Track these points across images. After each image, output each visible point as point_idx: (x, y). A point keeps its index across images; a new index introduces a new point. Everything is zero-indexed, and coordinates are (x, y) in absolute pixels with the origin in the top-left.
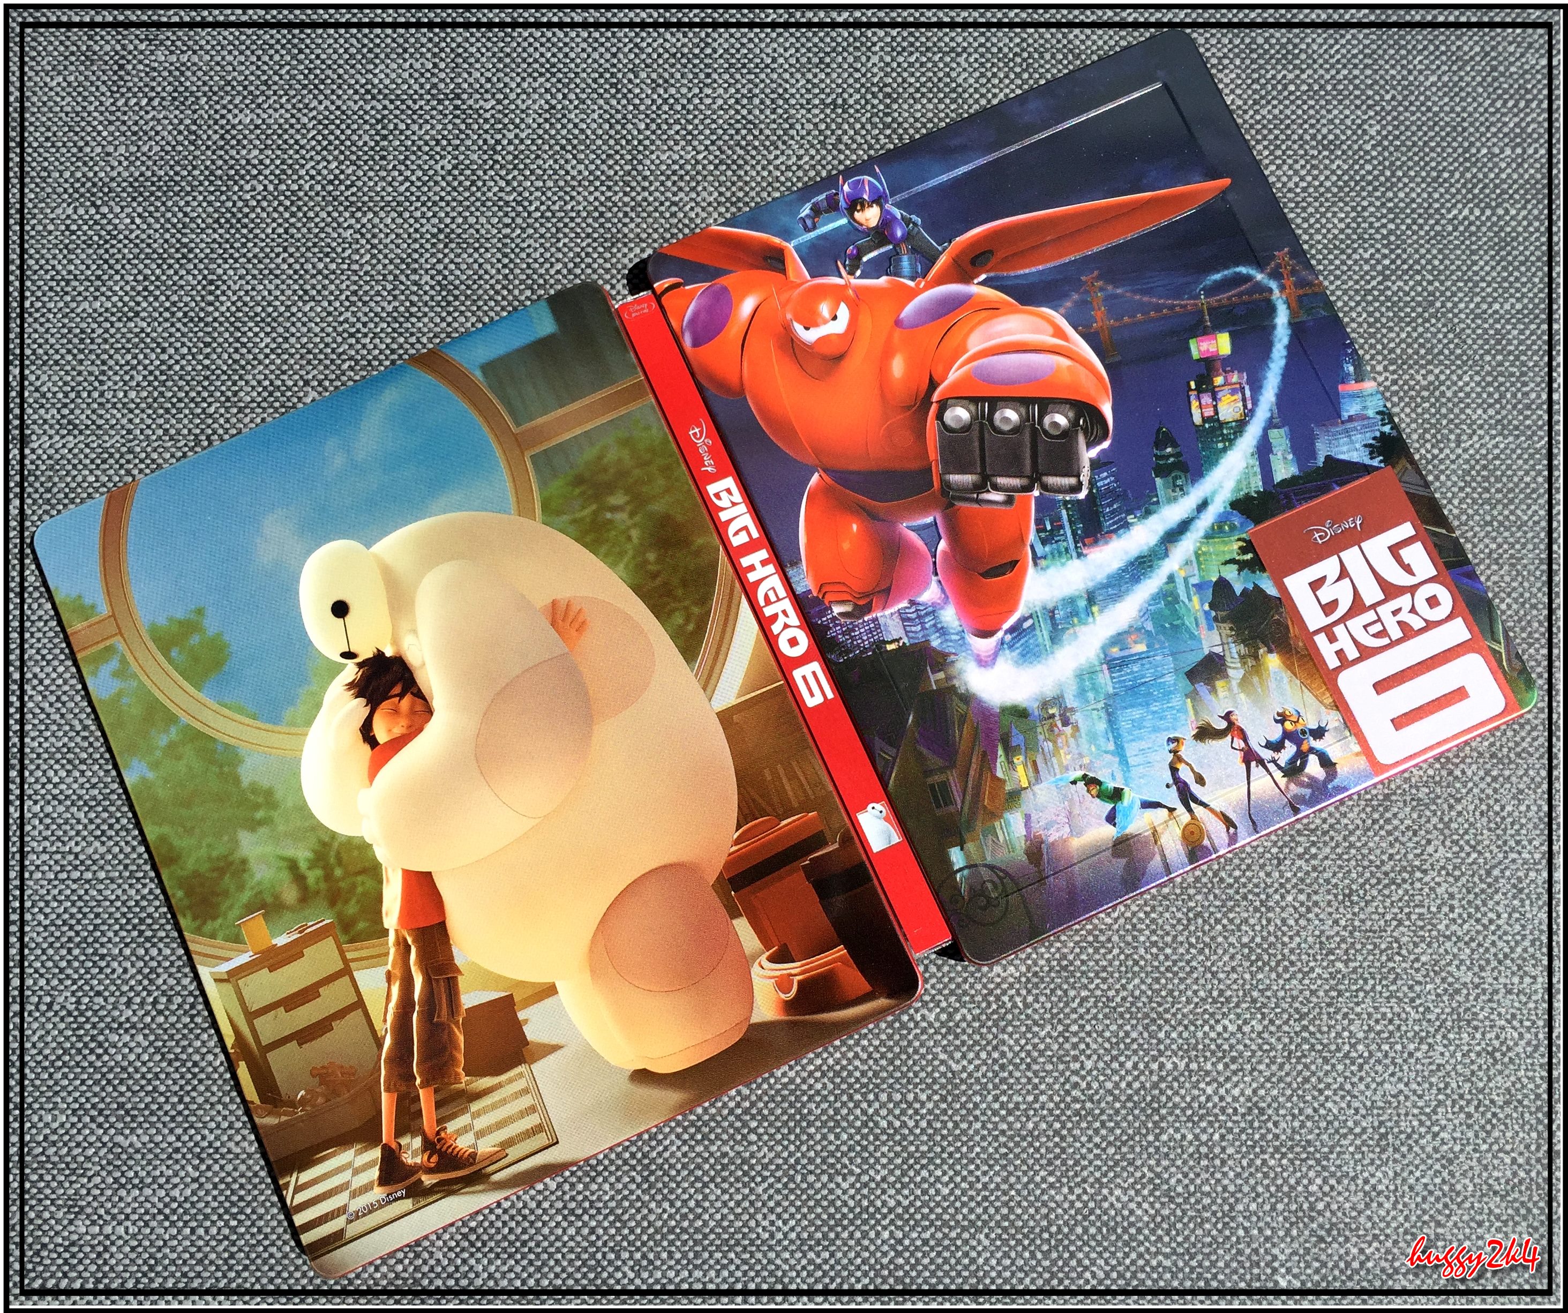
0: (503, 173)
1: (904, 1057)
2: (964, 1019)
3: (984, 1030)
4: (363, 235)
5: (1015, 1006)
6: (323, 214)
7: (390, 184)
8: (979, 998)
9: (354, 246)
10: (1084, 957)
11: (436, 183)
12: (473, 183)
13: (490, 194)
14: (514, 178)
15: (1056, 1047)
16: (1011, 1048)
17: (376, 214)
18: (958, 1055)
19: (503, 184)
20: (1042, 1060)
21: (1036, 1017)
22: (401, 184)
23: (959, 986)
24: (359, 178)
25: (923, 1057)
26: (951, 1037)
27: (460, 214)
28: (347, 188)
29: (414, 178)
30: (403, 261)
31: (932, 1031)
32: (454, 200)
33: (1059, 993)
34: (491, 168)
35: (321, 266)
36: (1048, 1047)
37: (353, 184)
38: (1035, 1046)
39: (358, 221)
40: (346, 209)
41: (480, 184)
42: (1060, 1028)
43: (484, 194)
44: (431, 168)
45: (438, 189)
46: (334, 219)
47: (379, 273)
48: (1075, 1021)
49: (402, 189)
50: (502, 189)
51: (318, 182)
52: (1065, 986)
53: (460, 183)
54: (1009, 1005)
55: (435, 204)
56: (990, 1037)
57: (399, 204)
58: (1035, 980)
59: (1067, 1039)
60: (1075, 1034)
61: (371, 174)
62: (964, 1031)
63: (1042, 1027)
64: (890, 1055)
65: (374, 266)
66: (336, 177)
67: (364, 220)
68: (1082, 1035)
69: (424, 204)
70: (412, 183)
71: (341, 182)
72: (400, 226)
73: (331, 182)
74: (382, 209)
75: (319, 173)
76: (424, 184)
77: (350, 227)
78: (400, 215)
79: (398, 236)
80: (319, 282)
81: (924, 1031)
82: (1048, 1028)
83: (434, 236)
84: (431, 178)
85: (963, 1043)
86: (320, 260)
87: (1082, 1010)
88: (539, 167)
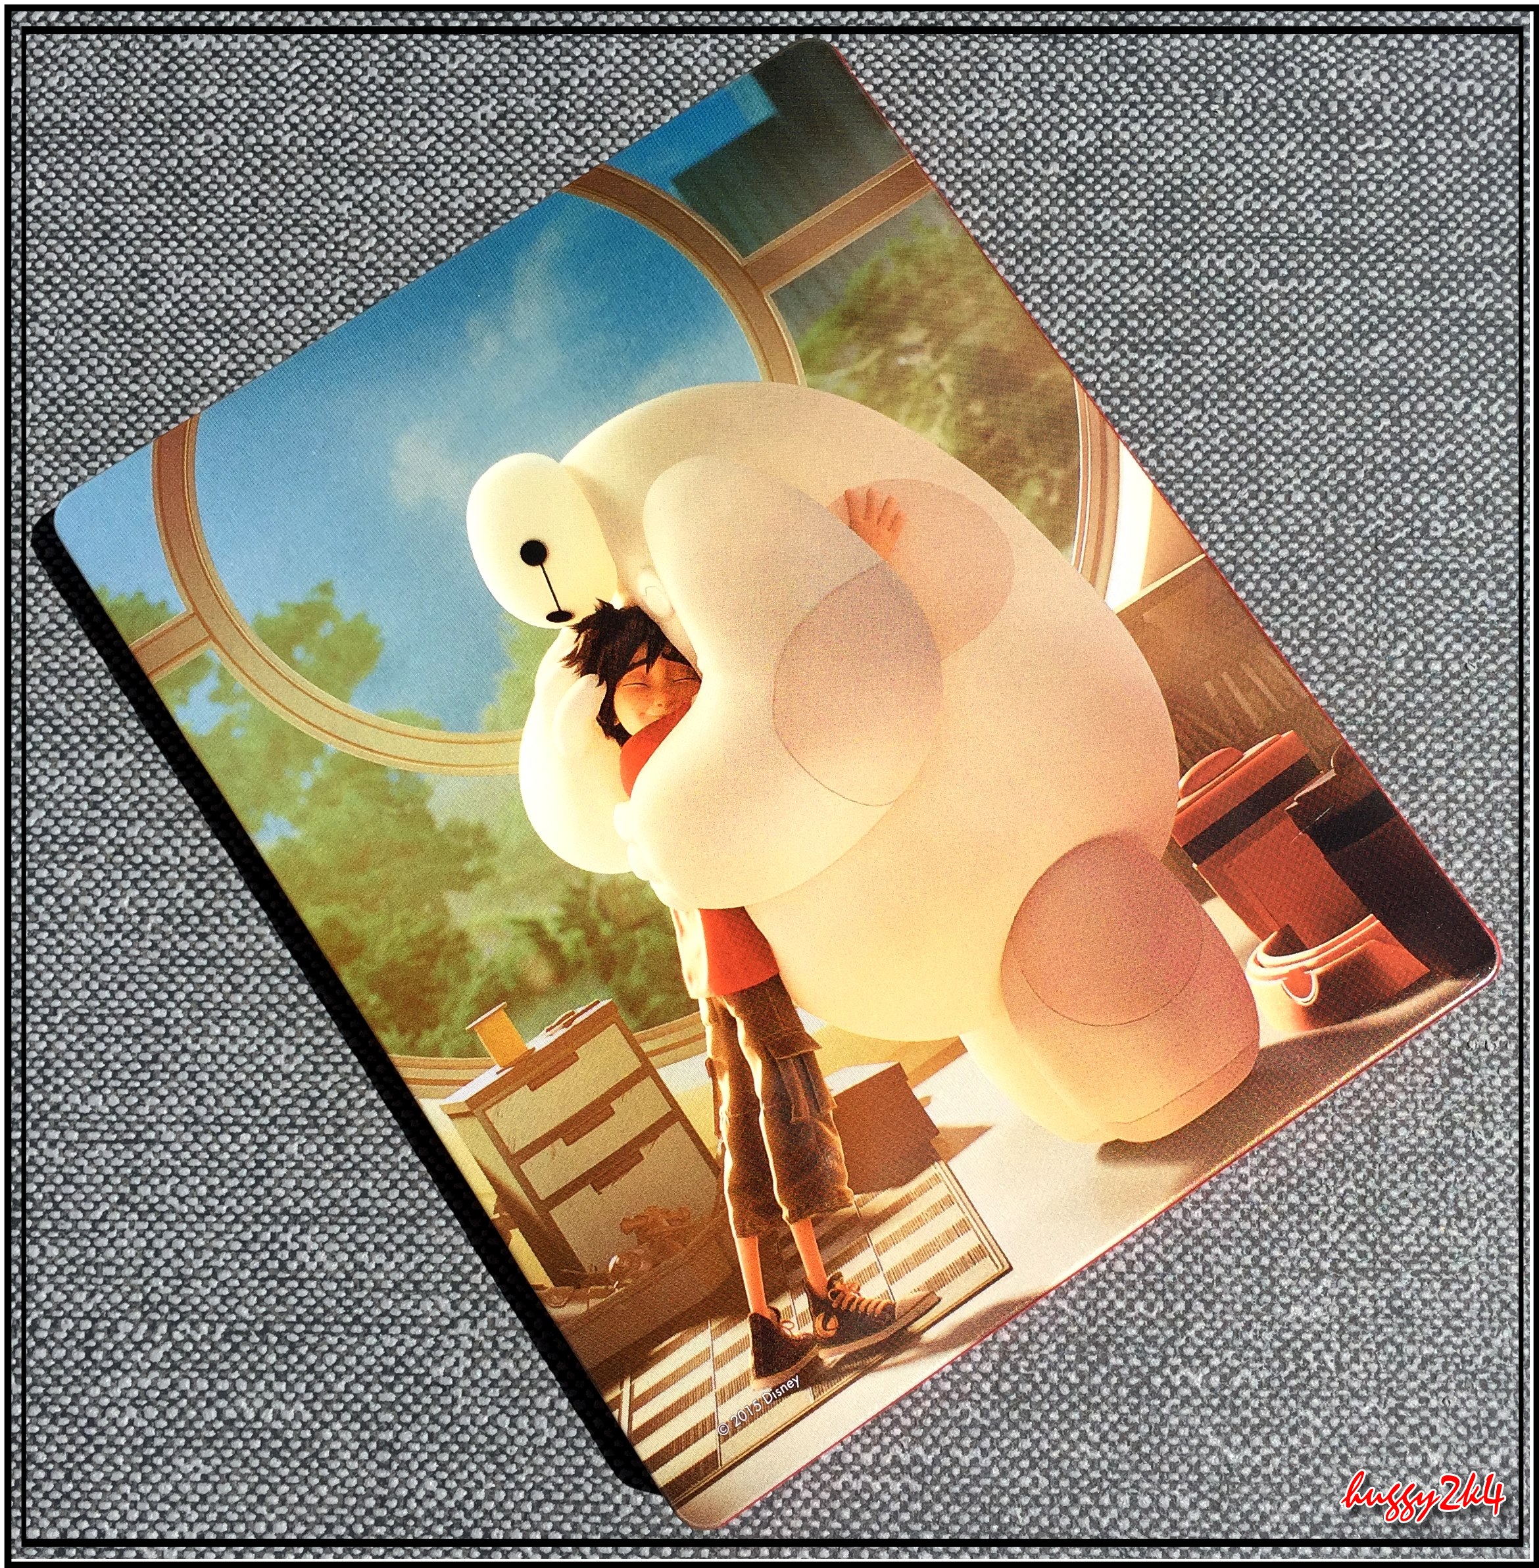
0: (571, 126)
1: (1155, 1440)
2: (1246, 1385)
3: (1277, 1403)
4: (366, 211)
5: (1323, 1367)
6: (309, 180)
7: (407, 138)
8: (1269, 1354)
9: (353, 226)
10: (1427, 1295)
11: (474, 138)
12: (528, 139)
13: (553, 156)
14: (588, 133)
15: (1384, 1430)
16: (1317, 1431)
17: (385, 180)
18: (1237, 1440)
19: (571, 141)
20: (1364, 1450)
21: (1356, 1384)
22: (423, 138)
23: (1237, 1334)
24: (362, 130)
25: (1185, 1441)
26: (1226, 1413)
27: (508, 183)
28: (345, 143)
29: (442, 131)
30: (423, 249)
31: (1197, 1402)
32: (500, 163)
33: (1391, 1349)
34: (554, 118)
35: (304, 253)
36: (1373, 1432)
37: (352, 138)
38: (1354, 1429)
39: (359, 190)
40: (342, 173)
41: (538, 141)
42: (1392, 1402)
43: (543, 155)
44: (466, 116)
45: (476, 147)
46: (325, 187)
47: (388, 265)
48: (1413, 1392)
49: (424, 145)
50: (569, 150)
51: (303, 134)
52: (1399, 1339)
53: (509, 140)
54: (1314, 1365)
55: (472, 168)
56: (1286, 1413)
57: (420, 167)
58: (1354, 1328)
59: (1402, 1420)
60: (1413, 1411)
61: (380, 123)
62: (1246, 1403)
63: (1365, 1400)
64: (1134, 1437)
65: (381, 256)
66: (329, 127)
67: (369, 189)
68: (1426, 1413)
69: (455, 168)
70: (439, 137)
71: (336, 134)
72: (421, 199)
73: (321, 134)
74: (395, 173)
75: (304, 120)
76: (457, 139)
77: (348, 198)
78: (421, 183)
79: (417, 212)
80: (301, 276)
81: (1186, 1401)
82: (1374, 1402)
83: (469, 214)
84: (466, 131)
85: (1245, 1420)
86: (303, 244)
87: (1425, 1376)
88: (624, 119)
